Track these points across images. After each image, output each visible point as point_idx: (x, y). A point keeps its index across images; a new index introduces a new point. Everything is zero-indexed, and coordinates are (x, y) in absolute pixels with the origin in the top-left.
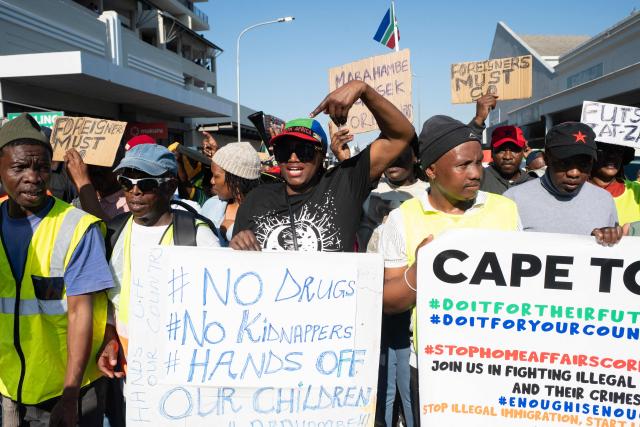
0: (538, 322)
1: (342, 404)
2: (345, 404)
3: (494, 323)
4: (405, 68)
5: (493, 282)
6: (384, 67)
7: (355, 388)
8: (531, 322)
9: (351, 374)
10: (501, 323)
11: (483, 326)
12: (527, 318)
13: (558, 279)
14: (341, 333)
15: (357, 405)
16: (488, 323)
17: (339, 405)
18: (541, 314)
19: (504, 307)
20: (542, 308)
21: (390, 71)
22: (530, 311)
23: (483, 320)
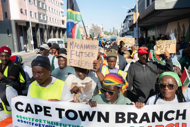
0: (44, 125)
3: (33, 124)
4: (96, 48)
5: (31, 112)
6: (88, 45)
8: (42, 125)
10: (34, 124)
11: (30, 124)
12: (41, 123)
13: (48, 113)
16: (31, 124)
18: (45, 123)
19: (35, 120)
20: (45, 121)
21: (91, 48)
22: (42, 121)
23: (30, 123)
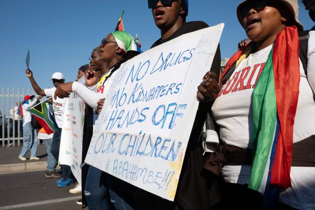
1: (157, 155)
2: (159, 155)
7: (169, 141)
9: (170, 127)
14: (174, 89)
15: (167, 159)
17: (155, 154)
